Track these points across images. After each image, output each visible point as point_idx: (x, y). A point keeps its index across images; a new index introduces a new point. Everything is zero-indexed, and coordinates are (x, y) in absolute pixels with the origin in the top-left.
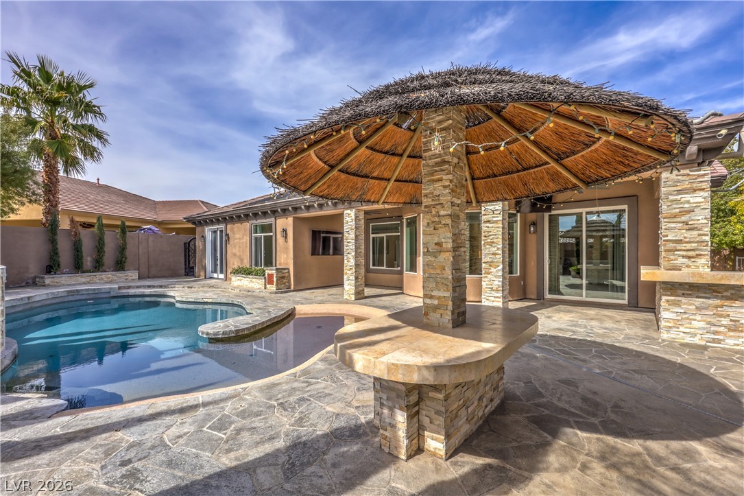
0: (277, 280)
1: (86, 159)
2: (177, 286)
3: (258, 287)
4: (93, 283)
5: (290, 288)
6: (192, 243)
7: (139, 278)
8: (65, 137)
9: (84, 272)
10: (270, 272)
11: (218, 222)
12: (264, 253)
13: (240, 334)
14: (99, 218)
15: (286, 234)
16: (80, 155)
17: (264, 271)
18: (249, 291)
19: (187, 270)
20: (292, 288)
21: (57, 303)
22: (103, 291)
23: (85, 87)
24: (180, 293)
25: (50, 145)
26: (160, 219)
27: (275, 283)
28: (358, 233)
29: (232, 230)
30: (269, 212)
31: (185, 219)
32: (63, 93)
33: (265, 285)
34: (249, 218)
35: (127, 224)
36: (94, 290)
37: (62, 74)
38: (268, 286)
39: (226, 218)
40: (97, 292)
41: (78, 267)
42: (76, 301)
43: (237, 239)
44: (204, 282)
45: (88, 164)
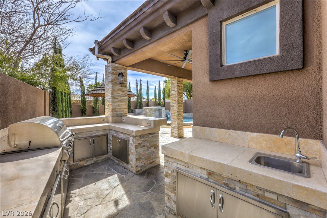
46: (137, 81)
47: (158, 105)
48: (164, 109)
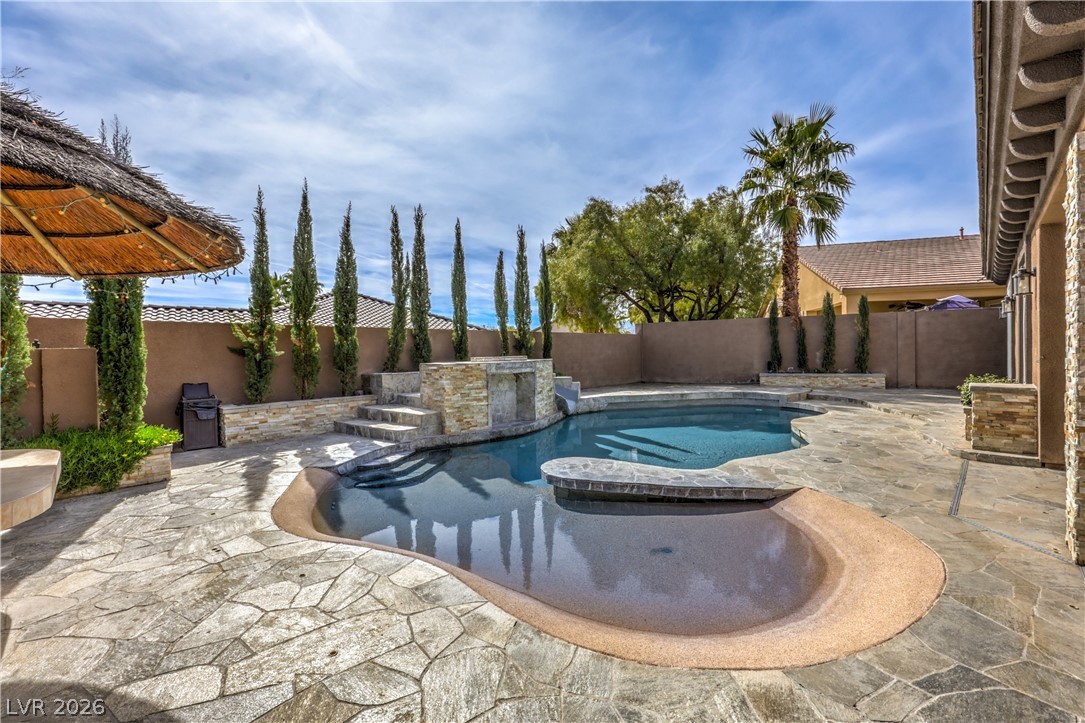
9: (809, 372)
20: (1039, 455)
22: (772, 398)
36: (761, 395)
40: (764, 398)
41: (802, 365)
42: (743, 406)
46: (395, 215)
47: (515, 347)
48: (545, 367)
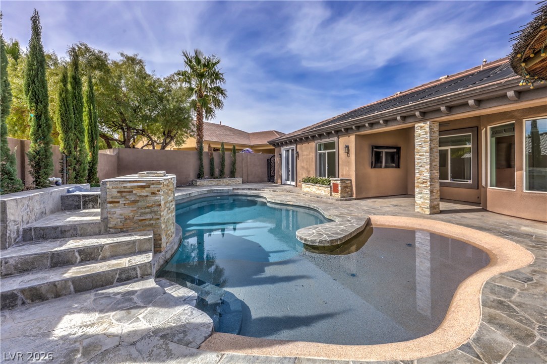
0: (341, 189)
1: (216, 108)
2: (266, 190)
3: (324, 194)
4: (219, 185)
5: (352, 196)
6: (272, 159)
7: (243, 183)
8: (207, 96)
9: (215, 178)
10: (335, 182)
11: (291, 143)
12: (328, 166)
13: (334, 244)
14: (222, 144)
15: (348, 150)
16: (213, 107)
17: (330, 181)
18: (318, 197)
19: (269, 178)
20: (354, 196)
21: (203, 198)
22: (225, 191)
23: (216, 63)
24: (269, 194)
25: (199, 102)
26: (252, 144)
27: (340, 192)
28: (433, 146)
29: (301, 149)
30: (333, 132)
31: (268, 142)
32: (206, 69)
33: (331, 192)
34: (315, 138)
35: (237, 148)
36: (220, 190)
37: (205, 58)
38: (333, 194)
39: (297, 140)
40: (221, 191)
41: (212, 175)
42: (211, 197)
43: (304, 155)
44: (281, 187)
45: (217, 111)
